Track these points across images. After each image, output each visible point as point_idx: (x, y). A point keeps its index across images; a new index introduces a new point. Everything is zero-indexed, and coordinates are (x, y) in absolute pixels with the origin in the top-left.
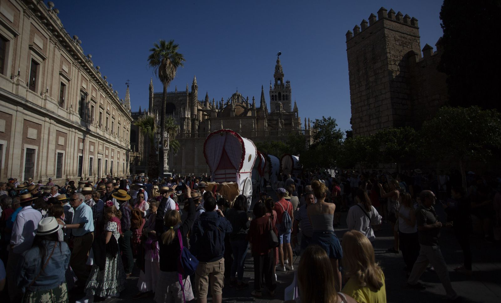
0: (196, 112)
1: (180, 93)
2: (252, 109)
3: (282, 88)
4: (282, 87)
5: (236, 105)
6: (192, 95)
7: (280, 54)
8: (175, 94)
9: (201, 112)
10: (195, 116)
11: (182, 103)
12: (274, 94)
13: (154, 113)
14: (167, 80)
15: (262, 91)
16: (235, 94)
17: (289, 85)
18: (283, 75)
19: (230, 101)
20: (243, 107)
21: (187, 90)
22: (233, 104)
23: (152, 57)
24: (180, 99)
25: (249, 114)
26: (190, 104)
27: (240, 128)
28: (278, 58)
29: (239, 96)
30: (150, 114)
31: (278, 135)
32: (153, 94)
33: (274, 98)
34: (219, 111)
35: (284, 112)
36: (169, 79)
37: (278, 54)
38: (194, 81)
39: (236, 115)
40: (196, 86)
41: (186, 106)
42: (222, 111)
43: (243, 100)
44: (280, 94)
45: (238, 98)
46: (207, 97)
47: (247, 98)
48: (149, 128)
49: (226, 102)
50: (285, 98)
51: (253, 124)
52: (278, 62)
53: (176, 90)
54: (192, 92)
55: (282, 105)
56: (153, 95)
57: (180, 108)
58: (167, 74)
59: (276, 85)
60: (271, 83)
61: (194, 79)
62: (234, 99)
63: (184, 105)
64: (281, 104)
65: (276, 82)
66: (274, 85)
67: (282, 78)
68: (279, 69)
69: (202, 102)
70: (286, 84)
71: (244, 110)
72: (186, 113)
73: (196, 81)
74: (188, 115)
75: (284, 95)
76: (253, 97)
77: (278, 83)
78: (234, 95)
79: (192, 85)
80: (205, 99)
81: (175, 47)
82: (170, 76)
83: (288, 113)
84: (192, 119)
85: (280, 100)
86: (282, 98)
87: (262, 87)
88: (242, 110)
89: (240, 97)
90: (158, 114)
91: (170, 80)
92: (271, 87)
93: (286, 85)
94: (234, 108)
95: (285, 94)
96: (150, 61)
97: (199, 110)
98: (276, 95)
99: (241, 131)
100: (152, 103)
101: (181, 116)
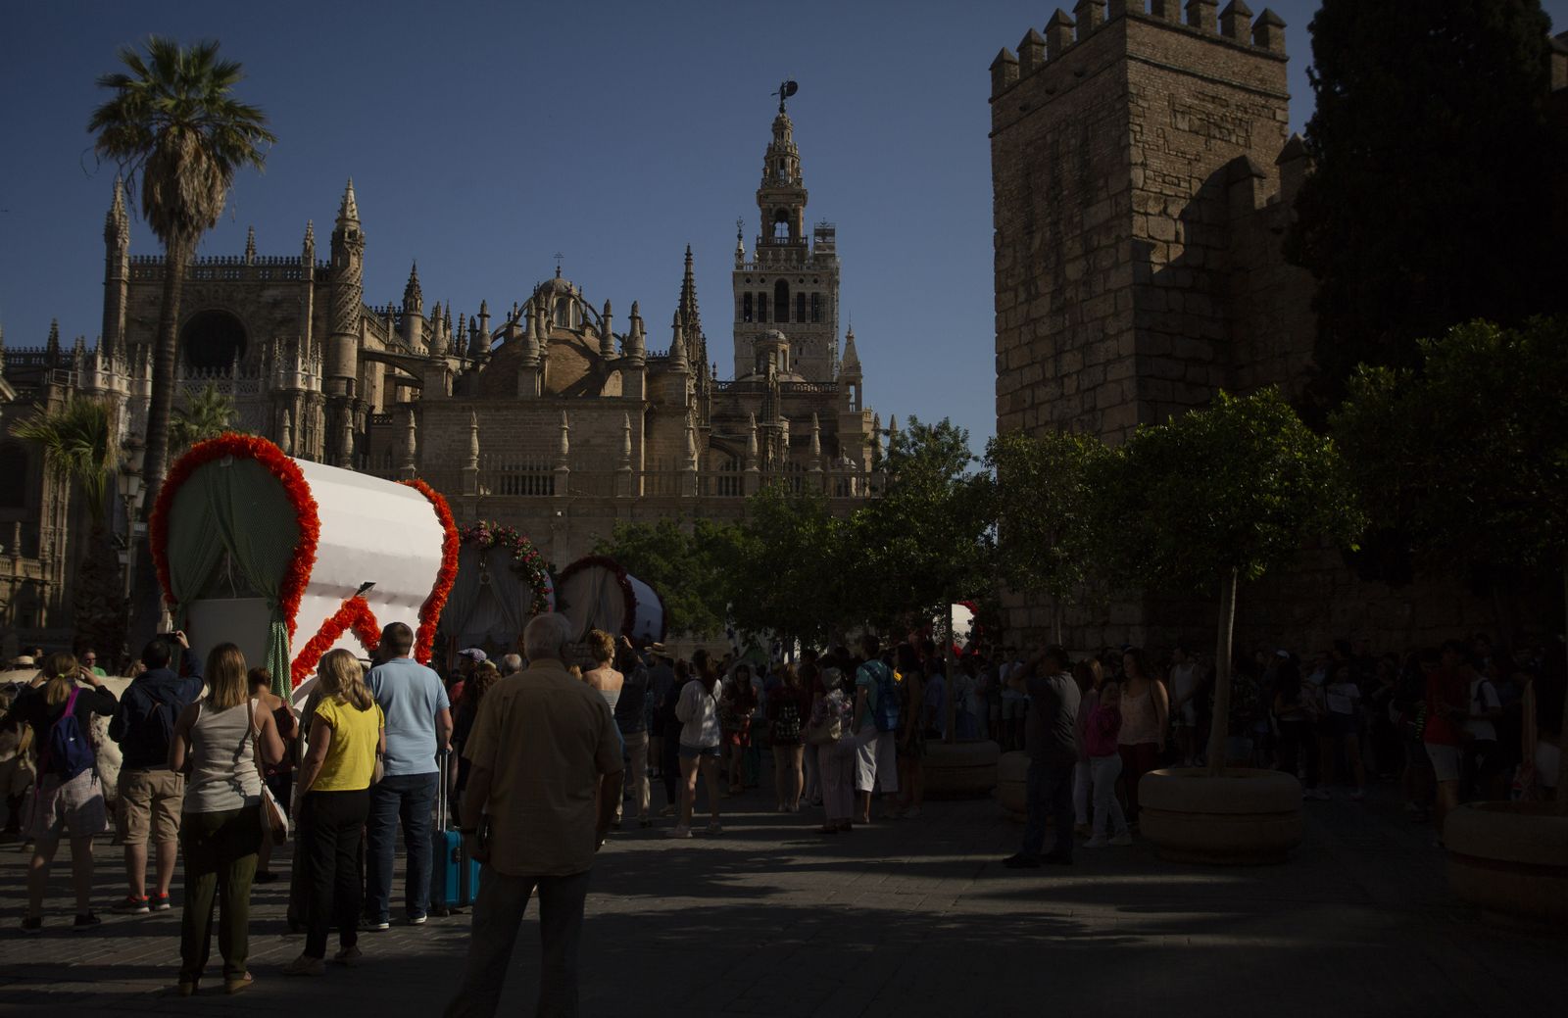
0: (351, 367)
1: (273, 265)
2: (625, 364)
3: (794, 263)
4: (794, 256)
5: (549, 341)
6: (332, 280)
7: (790, 89)
8: (242, 267)
9: (380, 367)
10: (343, 385)
11: (278, 315)
12: (755, 289)
13: (131, 361)
14: (183, 227)
15: (688, 273)
16: (546, 284)
17: (833, 248)
18: (802, 197)
19: (522, 321)
20: (585, 351)
21: (307, 251)
22: (534, 336)
23: (110, 114)
24: (270, 294)
25: (613, 387)
26: (319, 323)
27: (561, 454)
28: (782, 110)
29: (565, 296)
30: (110, 363)
31: (742, 493)
32: (125, 262)
33: (755, 308)
34: (467, 365)
35: (798, 379)
36: (191, 223)
37: (782, 87)
38: (343, 210)
39: (547, 392)
40: (352, 234)
41: (297, 331)
42: (481, 367)
43: (585, 316)
44: (782, 287)
45: (562, 305)
46: (412, 290)
47: (607, 307)
48: (86, 450)
49: (505, 321)
50: (808, 309)
51: (624, 436)
52: (779, 128)
53: (249, 248)
54: (332, 265)
55: (786, 347)
56: (125, 271)
57: (270, 343)
58: (184, 202)
59: (766, 243)
60: (743, 233)
61: (346, 197)
62: (538, 314)
63: (291, 327)
64: (782, 342)
65: (768, 230)
66: (758, 245)
67: (796, 211)
68: (783, 166)
69: (386, 316)
70: (815, 243)
71: (586, 364)
72: (300, 369)
73: (353, 211)
74: (309, 377)
75: (801, 296)
76: (634, 307)
77: (777, 234)
78: (545, 290)
79: (334, 227)
80: (405, 301)
81: (222, 74)
82: (199, 212)
83: (816, 384)
84: (328, 400)
85: (782, 317)
86: (792, 308)
87: (688, 254)
88: (581, 367)
89: (572, 301)
90: (149, 370)
91: (198, 228)
92: (740, 254)
93: (817, 247)
94: (536, 354)
95: (809, 289)
96: (99, 132)
97: (366, 357)
98: (763, 296)
99: (565, 468)
100: (123, 311)
101: (271, 387)
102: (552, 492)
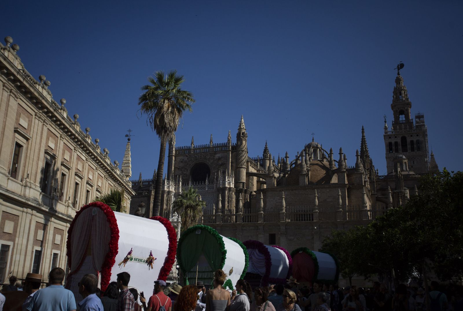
0: (244, 178)
1: (218, 146)
2: (339, 171)
3: (408, 129)
4: (408, 127)
5: (310, 164)
6: (237, 149)
7: (401, 66)
8: (209, 147)
9: (255, 178)
10: (241, 185)
11: (220, 162)
12: (393, 141)
13: (175, 181)
15: (363, 136)
16: (309, 144)
17: (423, 122)
18: (409, 105)
19: (300, 158)
20: (324, 167)
21: (229, 140)
22: (304, 163)
24: (217, 156)
25: (335, 180)
26: (233, 164)
27: (315, 205)
28: (399, 74)
29: (316, 148)
30: (169, 182)
32: (174, 149)
33: (394, 148)
34: (282, 175)
35: (412, 173)
36: (168, 130)
37: (398, 66)
38: (240, 126)
39: (310, 183)
40: (243, 133)
41: (227, 167)
42: (287, 176)
43: (323, 155)
44: (404, 139)
45: (315, 152)
46: (266, 151)
47: (331, 150)
49: (295, 158)
50: (415, 146)
51: (339, 198)
52: (398, 81)
53: (211, 141)
54: (237, 144)
55: (406, 161)
56: (174, 152)
57: (217, 172)
58: (166, 123)
59: (396, 123)
60: (387, 121)
61: (241, 121)
62: (306, 155)
63: (224, 165)
64: (404, 159)
65: (397, 118)
66: (393, 124)
67: (407, 110)
68: (401, 94)
69: (256, 160)
70: (416, 121)
71: (324, 172)
72: (227, 180)
73: (243, 126)
74: (230, 183)
75: (412, 142)
76: (341, 150)
77: (401, 119)
78: (309, 146)
79: (237, 131)
80: (263, 155)
81: (177, 81)
82: (171, 126)
83: (419, 174)
84: (236, 190)
85: (405, 150)
86: (409, 146)
87: (363, 129)
88: (322, 173)
89: (318, 149)
90: (181, 183)
91: (171, 132)
92: (386, 128)
93: (417, 122)
94: (305, 169)
95: (415, 139)
96: (141, 105)
97: (249, 175)
98: (396, 143)
99: (317, 211)
100: (173, 165)
101: (218, 186)
102: (313, 220)
